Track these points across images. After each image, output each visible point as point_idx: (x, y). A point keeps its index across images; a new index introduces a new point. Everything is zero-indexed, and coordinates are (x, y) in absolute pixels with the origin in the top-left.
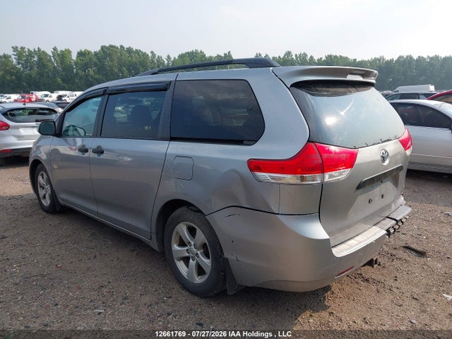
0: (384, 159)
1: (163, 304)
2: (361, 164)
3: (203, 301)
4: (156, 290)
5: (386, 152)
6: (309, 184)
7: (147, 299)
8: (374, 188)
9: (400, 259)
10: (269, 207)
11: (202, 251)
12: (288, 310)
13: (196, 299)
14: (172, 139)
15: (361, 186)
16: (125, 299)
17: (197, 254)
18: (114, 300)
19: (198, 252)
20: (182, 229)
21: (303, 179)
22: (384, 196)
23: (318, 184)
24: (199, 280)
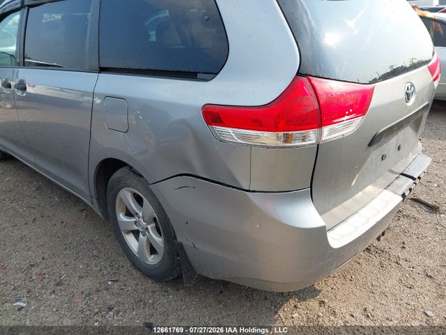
0: (408, 96)
1: (105, 292)
2: (377, 108)
3: (157, 287)
4: (101, 270)
5: (412, 85)
6: (297, 147)
7: (87, 284)
8: (390, 139)
9: (408, 216)
10: (235, 180)
11: (154, 225)
12: (266, 298)
13: (149, 284)
14: (103, 70)
15: (374, 141)
16: (57, 285)
17: (147, 229)
18: (43, 287)
19: (149, 227)
20: (126, 196)
21: (287, 139)
22: (402, 147)
23: (313, 144)
24: (152, 260)
